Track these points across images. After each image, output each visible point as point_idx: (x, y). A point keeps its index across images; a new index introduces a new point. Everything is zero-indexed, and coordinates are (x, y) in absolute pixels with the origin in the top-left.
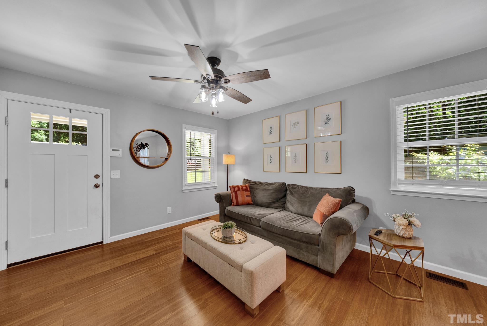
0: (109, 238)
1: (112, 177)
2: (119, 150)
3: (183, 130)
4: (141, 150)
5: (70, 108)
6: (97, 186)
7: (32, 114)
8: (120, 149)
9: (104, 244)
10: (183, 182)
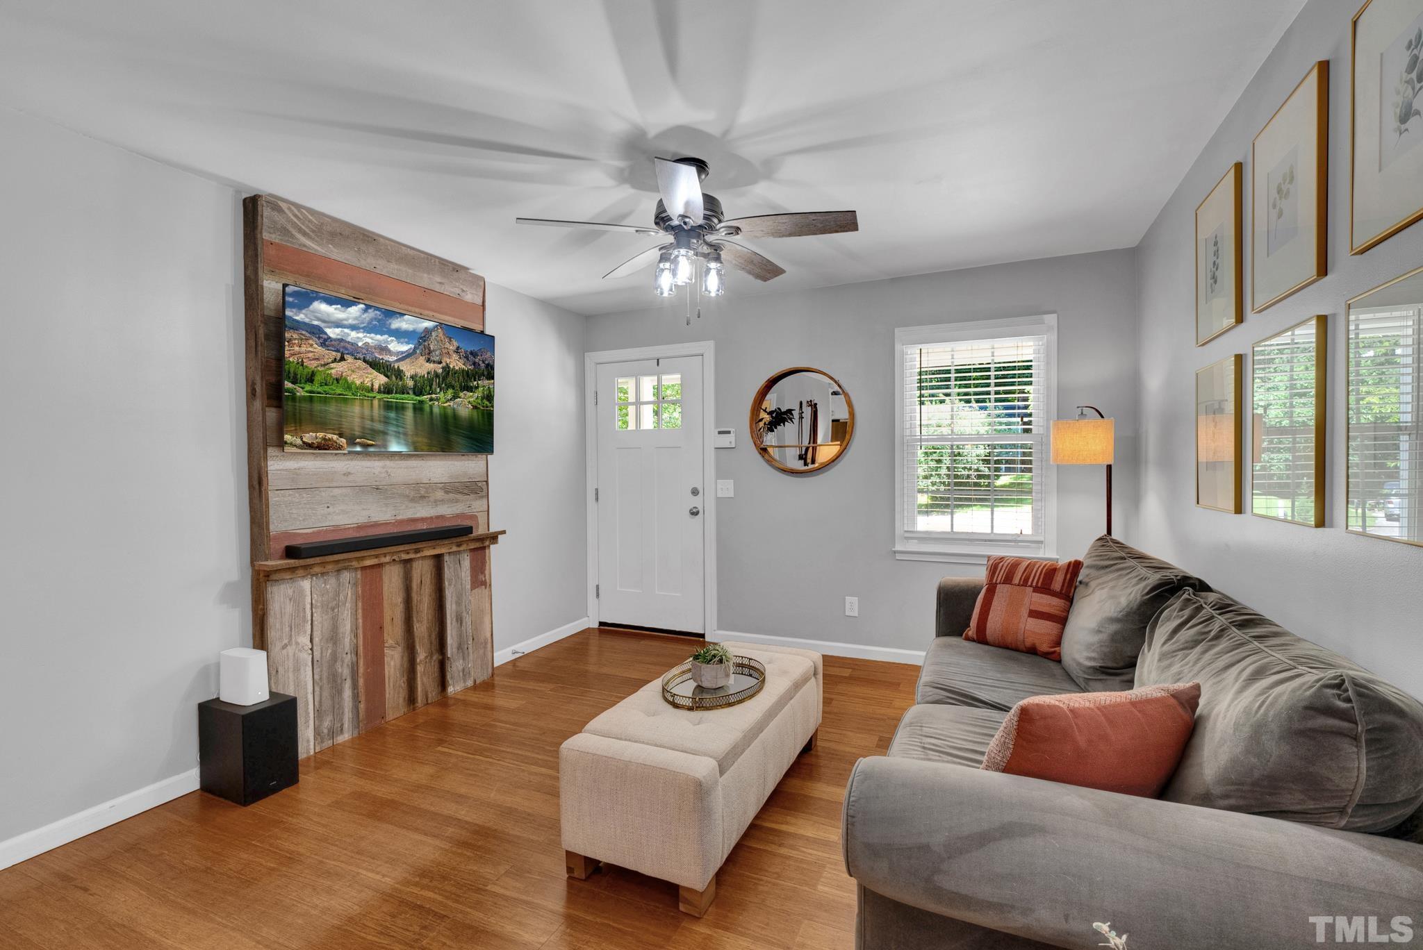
0: (715, 630)
1: (719, 495)
2: (729, 432)
3: (898, 347)
4: (776, 428)
5: (657, 356)
6: (694, 513)
7: (619, 381)
8: (732, 430)
9: (706, 640)
10: (898, 524)
